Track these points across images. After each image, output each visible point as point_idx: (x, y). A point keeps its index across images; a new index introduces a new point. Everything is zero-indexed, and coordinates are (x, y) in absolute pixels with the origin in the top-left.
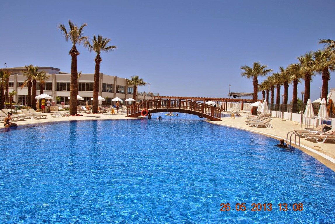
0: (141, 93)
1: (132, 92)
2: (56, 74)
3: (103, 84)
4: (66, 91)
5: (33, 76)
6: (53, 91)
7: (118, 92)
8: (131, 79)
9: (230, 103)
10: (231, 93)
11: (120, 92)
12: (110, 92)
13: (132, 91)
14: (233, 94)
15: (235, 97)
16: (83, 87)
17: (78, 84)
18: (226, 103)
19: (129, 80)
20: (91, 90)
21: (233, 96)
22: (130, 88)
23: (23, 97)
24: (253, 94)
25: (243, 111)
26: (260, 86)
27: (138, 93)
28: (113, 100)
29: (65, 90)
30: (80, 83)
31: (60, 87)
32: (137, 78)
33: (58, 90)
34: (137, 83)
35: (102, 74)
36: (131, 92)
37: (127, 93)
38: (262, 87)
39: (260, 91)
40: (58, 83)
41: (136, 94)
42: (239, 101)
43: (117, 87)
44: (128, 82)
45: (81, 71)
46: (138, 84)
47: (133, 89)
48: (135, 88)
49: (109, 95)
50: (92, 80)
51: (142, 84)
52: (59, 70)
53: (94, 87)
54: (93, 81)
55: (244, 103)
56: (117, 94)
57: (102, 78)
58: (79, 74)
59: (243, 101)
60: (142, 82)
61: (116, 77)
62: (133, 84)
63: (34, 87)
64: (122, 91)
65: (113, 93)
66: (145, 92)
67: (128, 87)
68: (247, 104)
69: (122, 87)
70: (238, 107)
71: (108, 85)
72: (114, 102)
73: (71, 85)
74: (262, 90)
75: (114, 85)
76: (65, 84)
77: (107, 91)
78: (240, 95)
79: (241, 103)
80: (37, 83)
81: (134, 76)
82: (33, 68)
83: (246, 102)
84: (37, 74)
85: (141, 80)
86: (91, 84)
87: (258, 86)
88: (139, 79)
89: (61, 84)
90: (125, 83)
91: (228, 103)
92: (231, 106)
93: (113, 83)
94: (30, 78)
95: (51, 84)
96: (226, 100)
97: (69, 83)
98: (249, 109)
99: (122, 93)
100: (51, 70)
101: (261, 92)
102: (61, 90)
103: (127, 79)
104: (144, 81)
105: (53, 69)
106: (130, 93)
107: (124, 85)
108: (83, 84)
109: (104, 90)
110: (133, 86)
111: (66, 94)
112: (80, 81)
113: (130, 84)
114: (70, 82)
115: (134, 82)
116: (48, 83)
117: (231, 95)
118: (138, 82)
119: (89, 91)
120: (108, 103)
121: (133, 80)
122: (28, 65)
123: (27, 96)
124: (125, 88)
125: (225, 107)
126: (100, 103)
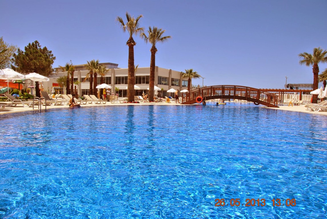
0: (195, 86)
1: (187, 85)
2: (115, 69)
3: (158, 77)
4: (124, 84)
5: (94, 69)
6: (112, 85)
7: (173, 85)
8: (185, 72)
9: (286, 95)
10: (288, 85)
11: (175, 85)
12: (165, 84)
13: (186, 84)
14: (290, 85)
15: (291, 88)
16: (140, 80)
17: (135, 77)
18: (282, 94)
19: (183, 73)
20: (147, 83)
21: (289, 87)
22: (184, 81)
23: (86, 91)
24: (312, 85)
25: (301, 102)
26: (321, 76)
27: (193, 86)
28: (168, 91)
29: (123, 83)
30: (137, 77)
31: (119, 81)
32: (191, 71)
33: (116, 83)
34: (191, 76)
35: (157, 67)
36: (185, 85)
37: (181, 86)
38: (323, 76)
39: (321, 81)
40: (117, 77)
41: (191, 87)
42: (297, 91)
43: (172, 80)
44: (183, 75)
45: (137, 65)
46: (192, 76)
47: (187, 82)
48: (189, 81)
49: (165, 87)
50: (148, 73)
51: (197, 76)
52: (117, 65)
53: (150, 80)
54: (149, 75)
55: (302, 95)
56: (172, 86)
57: (157, 71)
58: (135, 68)
59: (301, 91)
61: (171, 70)
62: (187, 76)
63: (94, 80)
64: (177, 84)
65: (168, 86)
66: (199, 85)
67: (183, 80)
68: (306, 95)
69: (177, 80)
70: (296, 97)
71: (163, 78)
72: (169, 93)
73: (128, 78)
74: (323, 80)
75: (169, 78)
76: (123, 78)
77: (163, 84)
78: (297, 86)
79: (299, 95)
80: (99, 78)
81: (188, 69)
82: (94, 62)
83: (304, 93)
84: (97, 68)
85: (195, 73)
86: (147, 77)
87: (319, 77)
88: (193, 71)
89: (120, 78)
90: (180, 75)
91: (284, 95)
92: (288, 98)
93: (168, 76)
94: (92, 72)
95: (110, 78)
96: (282, 91)
97: (127, 77)
98: (308, 100)
99: (177, 86)
100: (110, 66)
101: (322, 82)
102: (119, 83)
103: (182, 72)
104: (198, 73)
105: (112, 64)
106: (184, 86)
107: (179, 78)
108: (140, 78)
109: (160, 83)
110: (187, 79)
111: (124, 87)
112: (137, 75)
113: (185, 77)
114: (127, 75)
115: (188, 74)
116: (107, 78)
117: (288, 87)
118: (192, 75)
119: (145, 84)
120: (163, 94)
121: (187, 73)
122: (90, 61)
123: (89, 90)
124: (180, 81)
125: (281, 99)
126: (156, 93)
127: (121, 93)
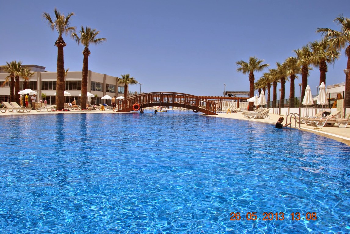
0: (132, 93)
1: (123, 92)
2: (41, 72)
3: (92, 82)
4: (52, 90)
5: (16, 72)
6: (38, 91)
7: (108, 91)
8: (121, 77)
9: (225, 102)
10: (226, 92)
11: (110, 91)
12: (99, 90)
13: (123, 90)
14: (228, 93)
15: (230, 96)
16: (71, 86)
17: (65, 82)
18: (221, 102)
19: (119, 79)
20: (79, 88)
21: (228, 95)
22: (120, 87)
23: (5, 97)
24: (249, 93)
25: (239, 109)
26: (256, 84)
27: (129, 93)
28: (103, 98)
29: (51, 88)
30: (67, 82)
31: (46, 85)
32: (128, 77)
33: (43, 89)
34: (127, 82)
35: (90, 72)
36: (121, 91)
37: (117, 93)
38: (258, 84)
39: (256, 89)
40: (43, 82)
41: (127, 94)
42: (235, 99)
43: (107, 86)
44: (119, 80)
45: (68, 68)
46: (129, 82)
47: (123, 88)
48: (126, 87)
49: (99, 94)
50: (79, 78)
51: (134, 82)
52: (44, 68)
53: (82, 85)
54: (81, 79)
55: (240, 102)
56: (107, 93)
57: (90, 75)
58: (65, 72)
59: (238, 99)
60: (134, 80)
61: (105, 75)
62: (124, 82)
63: (15, 85)
64: (113, 91)
65: (103, 92)
66: (136, 91)
67: (119, 86)
68: (243, 102)
69: (112, 86)
70: (234, 105)
71: (97, 84)
72: (104, 100)
73: (57, 83)
74: (258, 88)
75: (103, 84)
76: (51, 83)
77: (97, 90)
78: (235, 93)
79: (237, 102)
80: (21, 82)
81: (125, 74)
82: (16, 63)
83: (241, 101)
84: (20, 70)
85: (132, 79)
86: (79, 82)
87: (254, 85)
88: (130, 77)
89: (47, 82)
90: (115, 81)
91: (223, 102)
92: (227, 105)
93: (102, 82)
94: (12, 75)
95: (36, 82)
96: (221, 99)
97: (56, 81)
98: (245, 108)
99: (112, 92)
100: (35, 68)
101: (258, 90)
102: (47, 89)
103: (117, 78)
104: (135, 79)
105: (37, 67)
106: (120, 93)
107: (115, 84)
108: (71, 83)
109: (93, 89)
110: (124, 85)
111: (53, 93)
112: (67, 79)
113: (121, 82)
114: (56, 80)
115: (125, 80)
116: (32, 82)
117: (226, 94)
118: (129, 80)
119: (77, 90)
120: (97, 101)
121: (123, 78)
123: (9, 96)
124: (115, 87)
125: (220, 106)
126: (89, 100)
127: (48, 100)
